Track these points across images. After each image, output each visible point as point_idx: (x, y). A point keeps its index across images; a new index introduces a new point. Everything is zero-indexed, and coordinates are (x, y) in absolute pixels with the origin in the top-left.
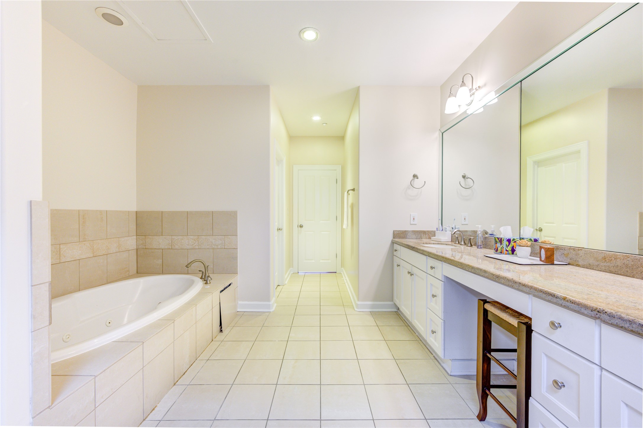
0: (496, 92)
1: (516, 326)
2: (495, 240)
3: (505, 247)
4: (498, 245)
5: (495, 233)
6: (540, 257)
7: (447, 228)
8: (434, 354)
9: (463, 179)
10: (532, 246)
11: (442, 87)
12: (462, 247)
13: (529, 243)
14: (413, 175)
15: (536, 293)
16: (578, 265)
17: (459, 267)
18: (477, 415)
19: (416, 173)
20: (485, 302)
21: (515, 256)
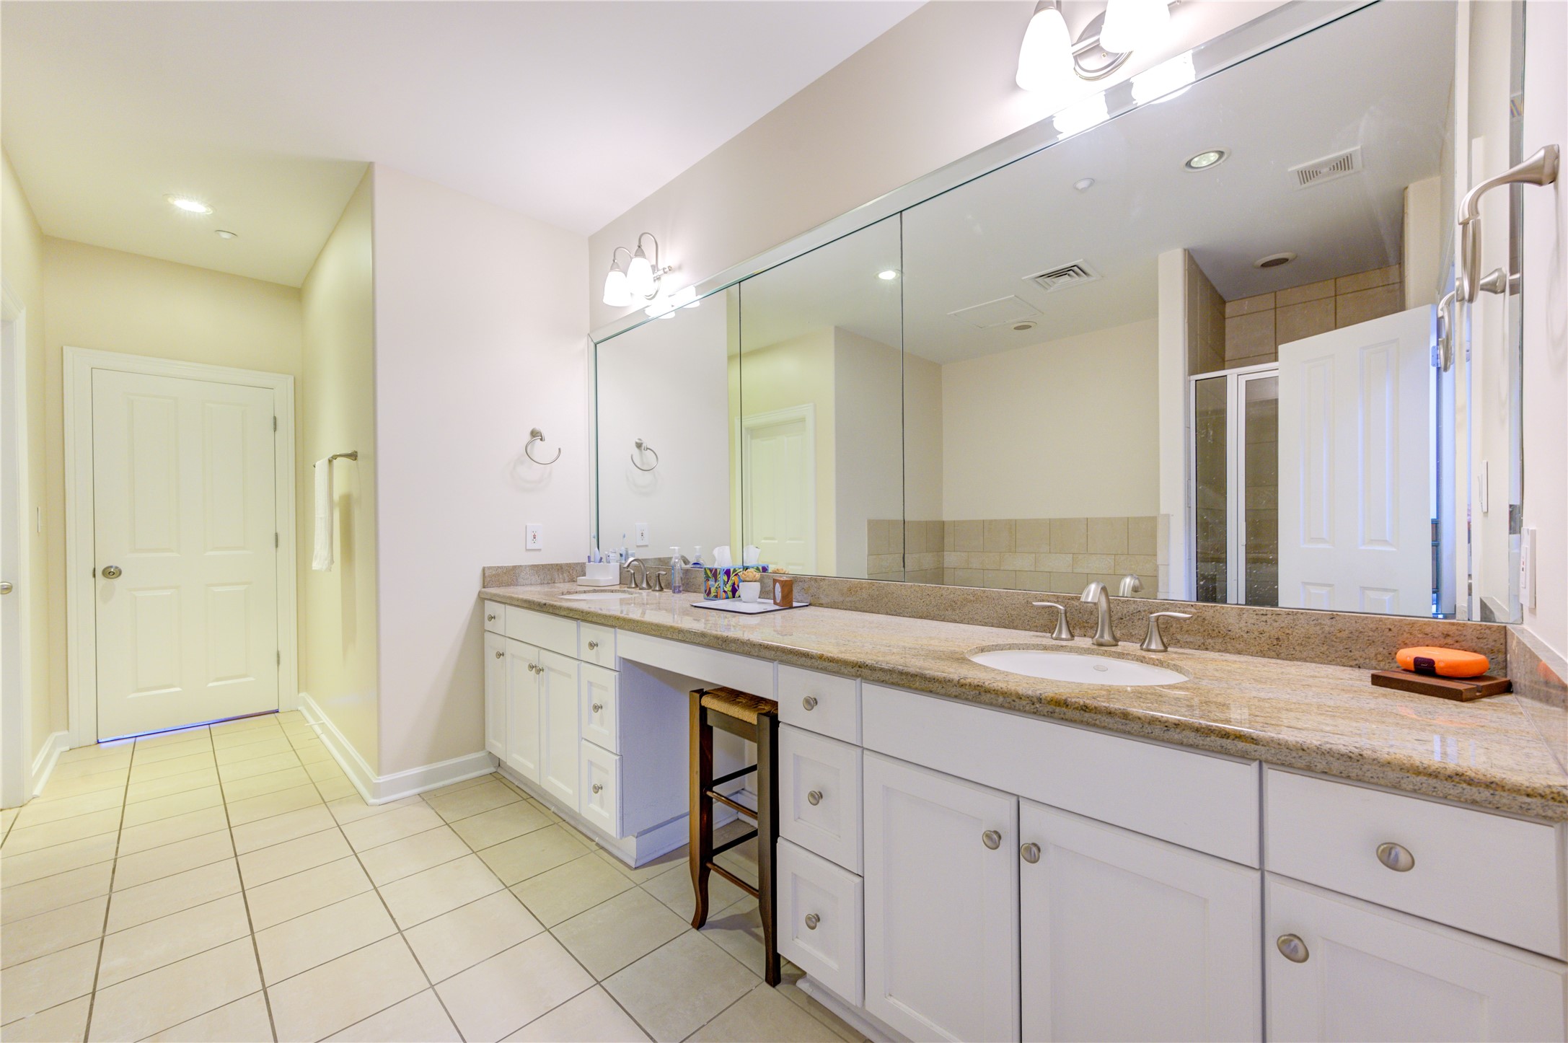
0: (699, 289)
1: (755, 723)
2: (706, 573)
3: (722, 585)
4: (711, 582)
5: (701, 562)
6: (774, 599)
7: (611, 555)
8: (597, 839)
9: (636, 449)
10: (761, 581)
11: (595, 241)
12: (644, 593)
13: (758, 575)
14: (531, 429)
15: (785, 657)
16: (821, 605)
17: (654, 633)
18: (691, 922)
19: (538, 428)
20: (702, 693)
21: (737, 601)
